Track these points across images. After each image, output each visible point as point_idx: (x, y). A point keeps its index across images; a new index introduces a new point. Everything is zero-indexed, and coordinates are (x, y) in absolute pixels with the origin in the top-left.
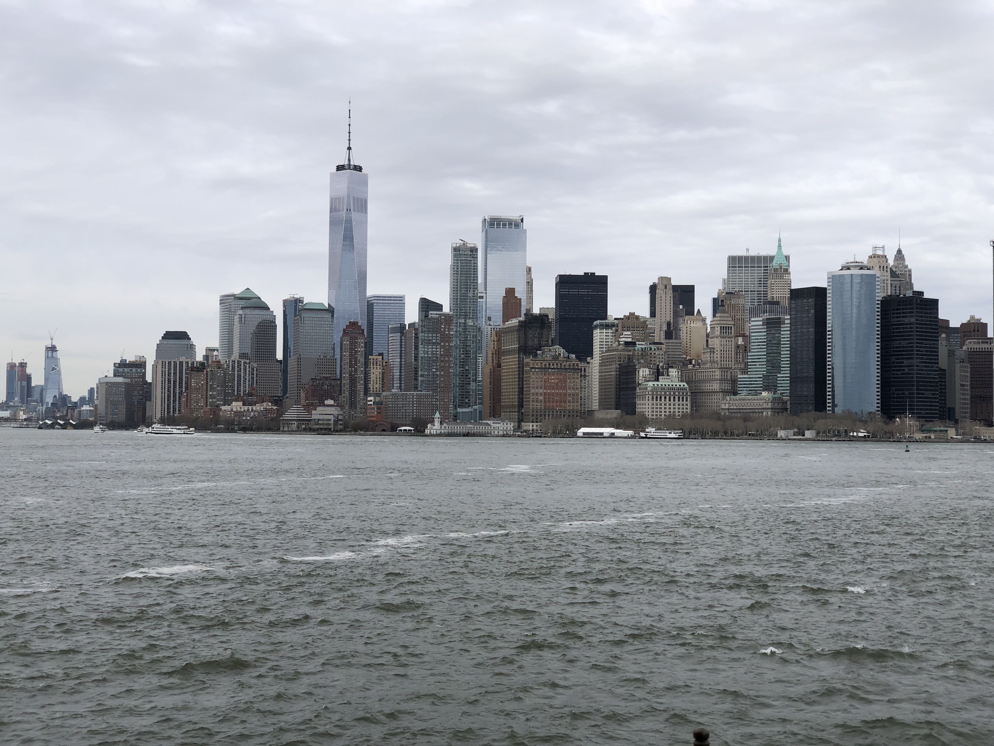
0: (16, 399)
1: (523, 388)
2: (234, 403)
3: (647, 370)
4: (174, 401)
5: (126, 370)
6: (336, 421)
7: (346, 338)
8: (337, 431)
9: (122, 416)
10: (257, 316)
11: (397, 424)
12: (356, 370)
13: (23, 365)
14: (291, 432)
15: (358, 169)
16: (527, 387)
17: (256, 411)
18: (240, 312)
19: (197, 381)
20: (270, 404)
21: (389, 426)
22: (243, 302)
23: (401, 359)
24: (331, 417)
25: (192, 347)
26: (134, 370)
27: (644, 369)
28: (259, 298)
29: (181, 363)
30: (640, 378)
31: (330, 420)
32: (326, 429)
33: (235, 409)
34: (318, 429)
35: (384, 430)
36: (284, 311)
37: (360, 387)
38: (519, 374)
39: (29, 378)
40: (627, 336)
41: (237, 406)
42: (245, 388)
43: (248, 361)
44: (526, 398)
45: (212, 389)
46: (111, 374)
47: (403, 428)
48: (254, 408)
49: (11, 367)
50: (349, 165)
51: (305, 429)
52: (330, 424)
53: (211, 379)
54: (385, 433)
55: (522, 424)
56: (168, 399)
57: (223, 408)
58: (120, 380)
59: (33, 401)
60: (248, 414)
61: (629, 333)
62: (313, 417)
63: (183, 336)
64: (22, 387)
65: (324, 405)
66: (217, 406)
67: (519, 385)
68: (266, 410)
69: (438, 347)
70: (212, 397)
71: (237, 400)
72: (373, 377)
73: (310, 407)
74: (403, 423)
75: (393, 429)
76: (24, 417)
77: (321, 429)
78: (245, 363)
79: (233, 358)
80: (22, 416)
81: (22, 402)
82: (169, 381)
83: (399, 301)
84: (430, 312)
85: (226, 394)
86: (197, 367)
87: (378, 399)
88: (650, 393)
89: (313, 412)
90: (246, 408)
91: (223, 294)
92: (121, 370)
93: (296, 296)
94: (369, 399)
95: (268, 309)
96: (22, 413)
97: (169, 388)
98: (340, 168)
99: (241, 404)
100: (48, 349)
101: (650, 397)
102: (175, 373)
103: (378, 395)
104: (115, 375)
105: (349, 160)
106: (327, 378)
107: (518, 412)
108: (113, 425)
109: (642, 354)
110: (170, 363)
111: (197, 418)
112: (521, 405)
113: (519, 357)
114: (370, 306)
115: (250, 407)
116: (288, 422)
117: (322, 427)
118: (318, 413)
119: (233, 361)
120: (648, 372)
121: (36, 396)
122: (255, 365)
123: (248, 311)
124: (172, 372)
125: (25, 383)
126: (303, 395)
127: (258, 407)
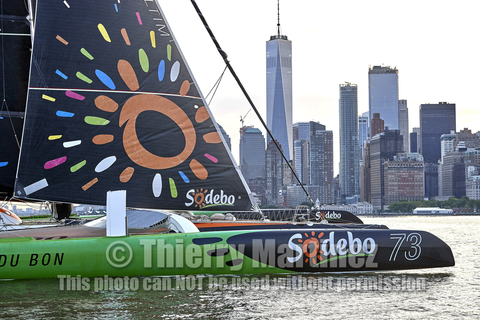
1: (384, 182)
3: (473, 167)
7: (269, 151)
15: (285, 38)
16: (386, 181)
23: (302, 163)
27: (471, 167)
30: (468, 173)
38: (381, 172)
40: (461, 144)
44: (386, 188)
50: (279, 36)
55: (384, 206)
61: (464, 142)
67: (381, 179)
69: (323, 154)
72: (285, 177)
84: (317, 131)
87: (285, 191)
88: (475, 183)
94: (280, 191)
98: (272, 38)
101: (475, 186)
105: (279, 33)
106: (259, 179)
107: (382, 198)
109: (470, 157)
112: (383, 194)
113: (381, 161)
120: (474, 169)
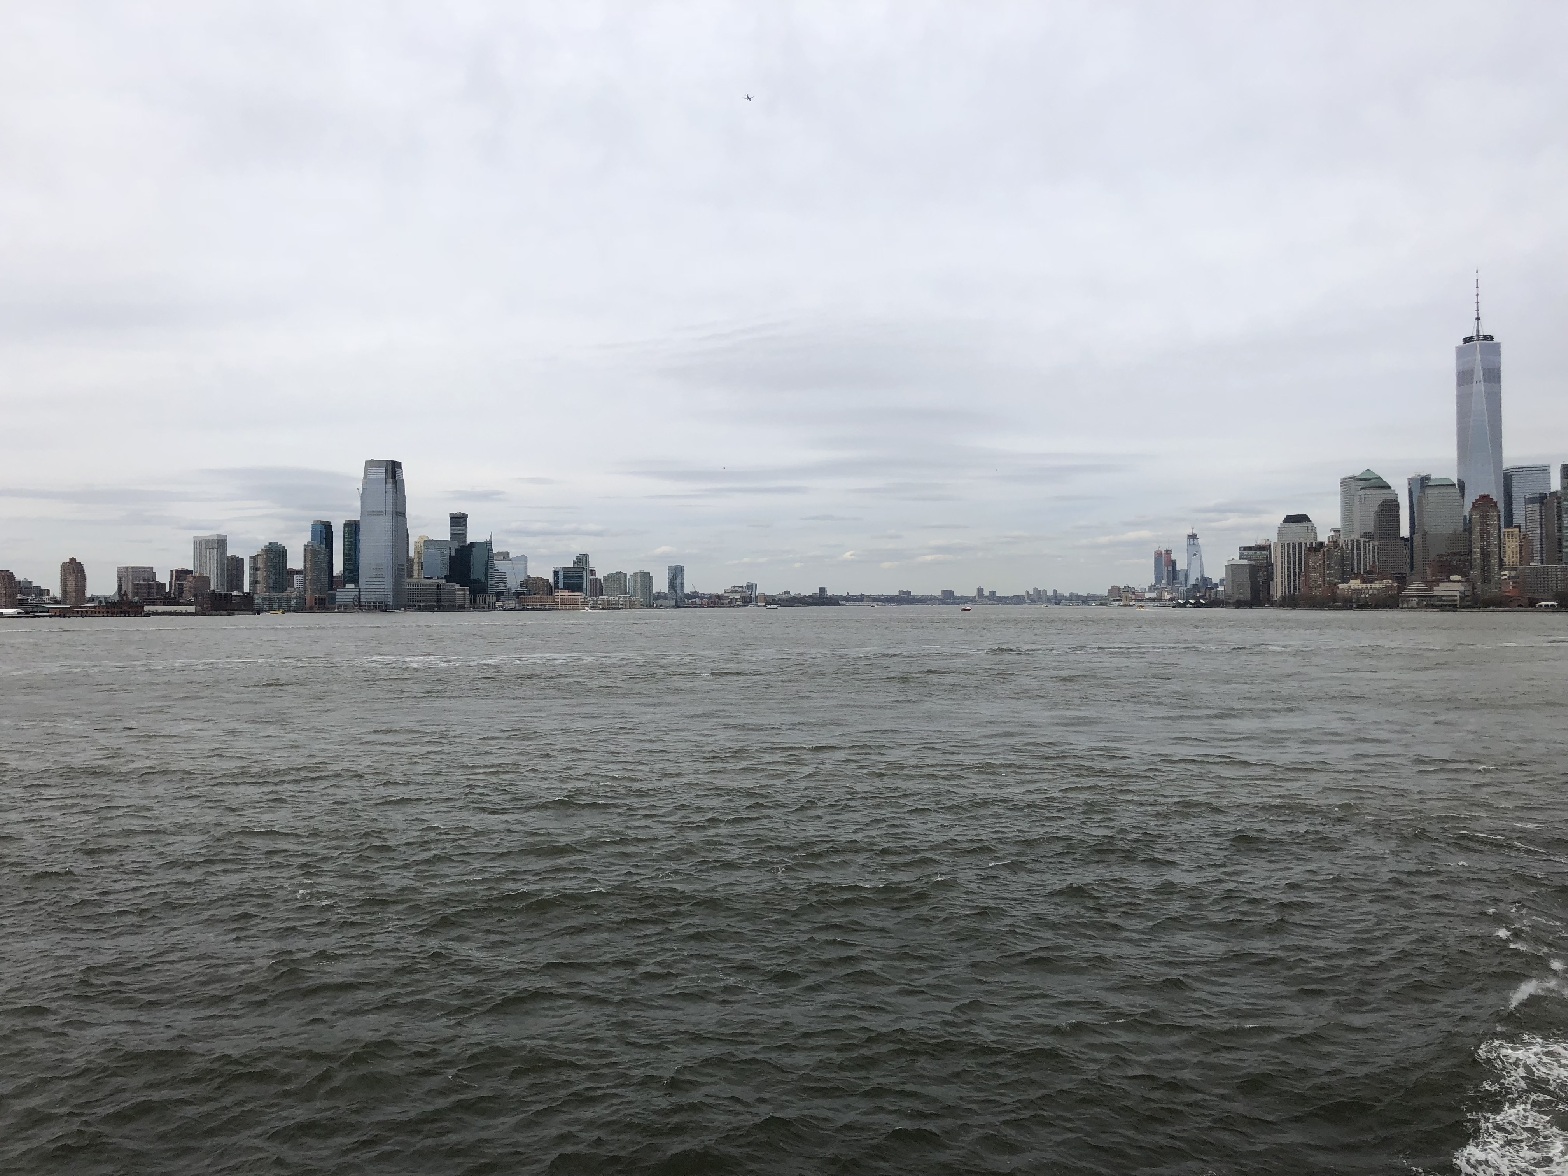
0: (1163, 582)
2: (1352, 581)
4: (1294, 580)
5: (1251, 553)
6: (1462, 598)
7: (1475, 513)
8: (1464, 608)
9: (1247, 595)
10: (1378, 497)
11: (1535, 599)
12: (1488, 545)
13: (1169, 552)
14: (1412, 609)
15: (1491, 338)
17: (1375, 588)
18: (1361, 492)
19: (1314, 561)
20: (1390, 581)
21: (1527, 601)
22: (1362, 483)
23: (1541, 530)
24: (1457, 593)
25: (1313, 529)
26: (1258, 552)
28: (1380, 478)
29: (1300, 544)
31: (1456, 596)
32: (1450, 606)
33: (1352, 587)
34: (1442, 606)
35: (1520, 606)
36: (1410, 490)
37: (1494, 561)
39: (1174, 564)
41: (1355, 584)
42: (1366, 565)
43: (1367, 540)
45: (1329, 567)
46: (1237, 557)
47: (1543, 603)
48: (1373, 585)
49: (1159, 554)
50: (1478, 336)
51: (1427, 606)
52: (1455, 601)
53: (1328, 558)
54: (1521, 609)
56: (1290, 577)
57: (1341, 586)
58: (1245, 562)
59: (1177, 583)
60: (1366, 591)
62: (1435, 593)
63: (1304, 519)
64: (1168, 572)
65: (1449, 581)
66: (1336, 584)
68: (1386, 587)
70: (1330, 575)
71: (1356, 578)
72: (1508, 551)
73: (1432, 584)
74: (1545, 597)
75: (1531, 604)
76: (1168, 597)
77: (1446, 605)
78: (1365, 542)
79: (1352, 537)
80: (1167, 596)
81: (1169, 584)
82: (1289, 562)
83: (1543, 470)
85: (1344, 573)
86: (1315, 548)
87: (1513, 573)
89: (1435, 588)
90: (1364, 586)
91: (1344, 477)
92: (1246, 553)
93: (1422, 474)
94: (1503, 573)
95: (1389, 487)
96: (1166, 594)
97: (1289, 568)
98: (1467, 340)
99: (1359, 581)
100: (1189, 537)
102: (1294, 555)
103: (1514, 569)
104: (1240, 558)
105: (1478, 331)
106: (1455, 554)
108: (1240, 604)
110: (1289, 545)
111: (1316, 595)
114: (1508, 478)
115: (1369, 585)
116: (1407, 599)
117: (1445, 603)
118: (1442, 589)
119: (1352, 541)
121: (1181, 578)
122: (1376, 543)
123: (1367, 491)
124: (1291, 553)
125: (1170, 568)
126: (1429, 571)
127: (1377, 585)
